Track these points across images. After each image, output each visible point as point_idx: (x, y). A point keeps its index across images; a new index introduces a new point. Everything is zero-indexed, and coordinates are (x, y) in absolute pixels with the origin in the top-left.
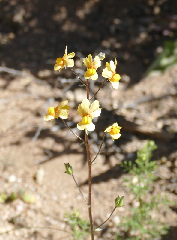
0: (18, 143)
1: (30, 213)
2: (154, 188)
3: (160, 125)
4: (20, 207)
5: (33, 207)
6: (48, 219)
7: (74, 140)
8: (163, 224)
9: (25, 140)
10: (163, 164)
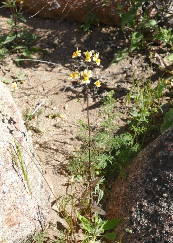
0: (57, 94)
1: (63, 122)
2: (114, 111)
3: (116, 85)
4: (59, 120)
5: (64, 120)
6: (70, 124)
7: (80, 92)
8: (118, 125)
9: (60, 92)
10: (117, 101)
